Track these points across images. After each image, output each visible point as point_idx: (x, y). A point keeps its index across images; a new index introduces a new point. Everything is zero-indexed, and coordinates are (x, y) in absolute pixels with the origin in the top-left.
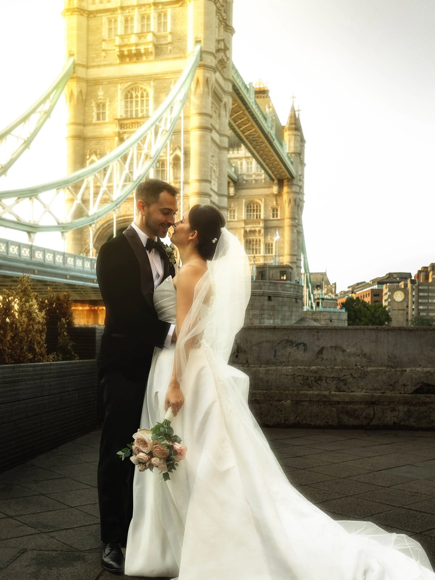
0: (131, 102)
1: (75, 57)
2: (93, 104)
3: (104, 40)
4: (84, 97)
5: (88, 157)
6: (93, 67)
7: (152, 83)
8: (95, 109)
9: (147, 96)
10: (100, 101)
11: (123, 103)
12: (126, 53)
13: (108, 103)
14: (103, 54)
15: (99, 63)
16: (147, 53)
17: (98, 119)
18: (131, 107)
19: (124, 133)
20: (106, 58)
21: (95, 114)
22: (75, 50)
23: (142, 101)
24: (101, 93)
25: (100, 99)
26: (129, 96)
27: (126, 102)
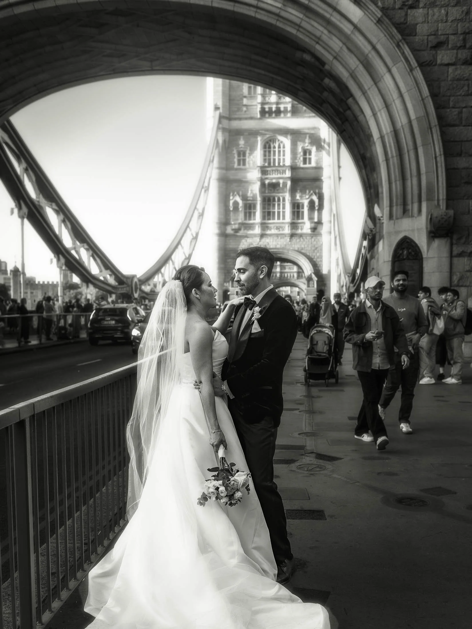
0: (270, 152)
1: (221, 110)
2: (235, 152)
3: (245, 97)
4: (227, 145)
5: (231, 198)
6: (235, 119)
7: (289, 137)
8: (236, 156)
9: (284, 147)
10: (242, 149)
11: (262, 152)
12: (267, 110)
13: (248, 152)
14: (245, 109)
15: (241, 116)
16: (286, 111)
17: (239, 164)
18: (270, 156)
19: (267, 178)
20: (247, 113)
21: (236, 160)
22: (220, 104)
23: (279, 152)
24: (242, 142)
25: (241, 147)
26: (267, 146)
27: (265, 152)
